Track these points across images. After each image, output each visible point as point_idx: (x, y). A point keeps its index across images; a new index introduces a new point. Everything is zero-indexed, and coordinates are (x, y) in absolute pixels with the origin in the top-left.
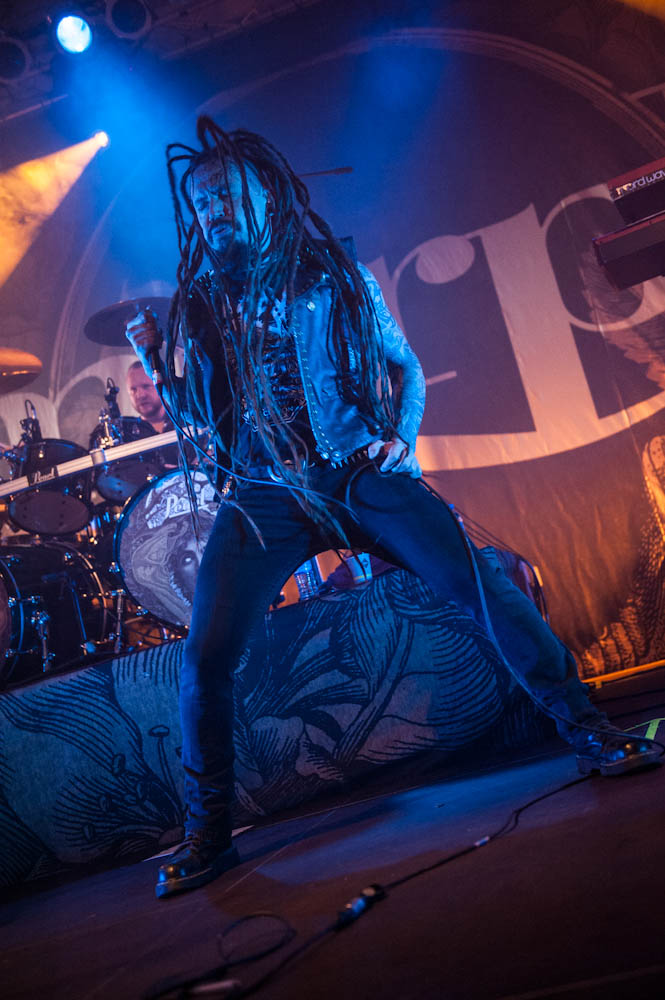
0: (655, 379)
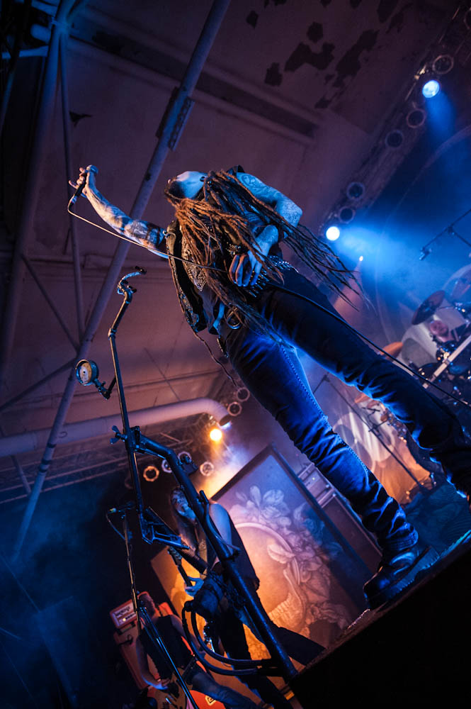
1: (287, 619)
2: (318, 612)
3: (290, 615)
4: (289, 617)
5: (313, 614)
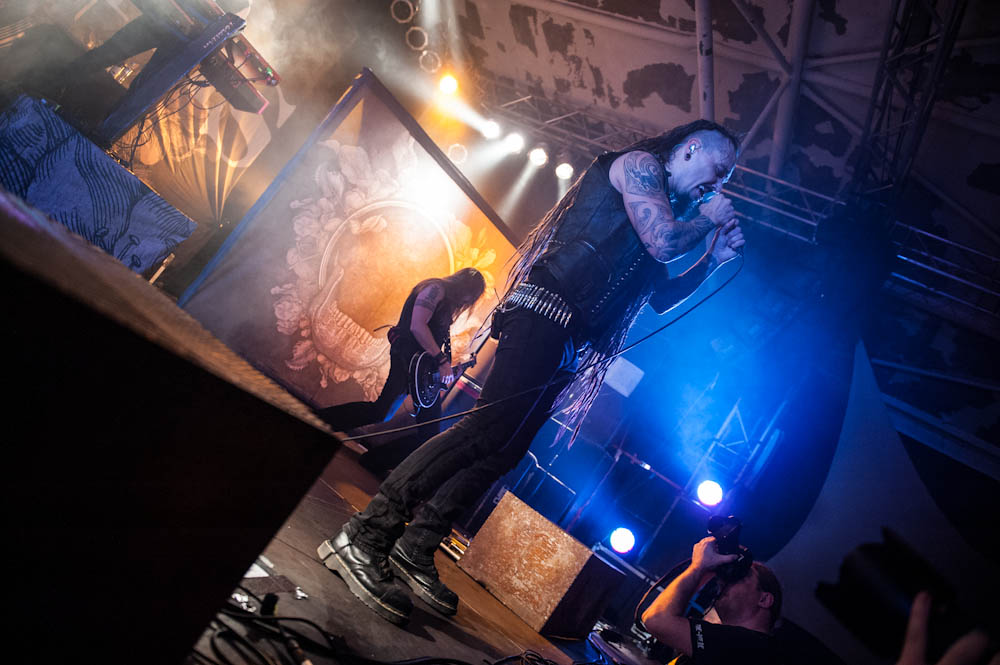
1: (351, 347)
2: (371, 383)
4: (354, 348)
5: (367, 377)
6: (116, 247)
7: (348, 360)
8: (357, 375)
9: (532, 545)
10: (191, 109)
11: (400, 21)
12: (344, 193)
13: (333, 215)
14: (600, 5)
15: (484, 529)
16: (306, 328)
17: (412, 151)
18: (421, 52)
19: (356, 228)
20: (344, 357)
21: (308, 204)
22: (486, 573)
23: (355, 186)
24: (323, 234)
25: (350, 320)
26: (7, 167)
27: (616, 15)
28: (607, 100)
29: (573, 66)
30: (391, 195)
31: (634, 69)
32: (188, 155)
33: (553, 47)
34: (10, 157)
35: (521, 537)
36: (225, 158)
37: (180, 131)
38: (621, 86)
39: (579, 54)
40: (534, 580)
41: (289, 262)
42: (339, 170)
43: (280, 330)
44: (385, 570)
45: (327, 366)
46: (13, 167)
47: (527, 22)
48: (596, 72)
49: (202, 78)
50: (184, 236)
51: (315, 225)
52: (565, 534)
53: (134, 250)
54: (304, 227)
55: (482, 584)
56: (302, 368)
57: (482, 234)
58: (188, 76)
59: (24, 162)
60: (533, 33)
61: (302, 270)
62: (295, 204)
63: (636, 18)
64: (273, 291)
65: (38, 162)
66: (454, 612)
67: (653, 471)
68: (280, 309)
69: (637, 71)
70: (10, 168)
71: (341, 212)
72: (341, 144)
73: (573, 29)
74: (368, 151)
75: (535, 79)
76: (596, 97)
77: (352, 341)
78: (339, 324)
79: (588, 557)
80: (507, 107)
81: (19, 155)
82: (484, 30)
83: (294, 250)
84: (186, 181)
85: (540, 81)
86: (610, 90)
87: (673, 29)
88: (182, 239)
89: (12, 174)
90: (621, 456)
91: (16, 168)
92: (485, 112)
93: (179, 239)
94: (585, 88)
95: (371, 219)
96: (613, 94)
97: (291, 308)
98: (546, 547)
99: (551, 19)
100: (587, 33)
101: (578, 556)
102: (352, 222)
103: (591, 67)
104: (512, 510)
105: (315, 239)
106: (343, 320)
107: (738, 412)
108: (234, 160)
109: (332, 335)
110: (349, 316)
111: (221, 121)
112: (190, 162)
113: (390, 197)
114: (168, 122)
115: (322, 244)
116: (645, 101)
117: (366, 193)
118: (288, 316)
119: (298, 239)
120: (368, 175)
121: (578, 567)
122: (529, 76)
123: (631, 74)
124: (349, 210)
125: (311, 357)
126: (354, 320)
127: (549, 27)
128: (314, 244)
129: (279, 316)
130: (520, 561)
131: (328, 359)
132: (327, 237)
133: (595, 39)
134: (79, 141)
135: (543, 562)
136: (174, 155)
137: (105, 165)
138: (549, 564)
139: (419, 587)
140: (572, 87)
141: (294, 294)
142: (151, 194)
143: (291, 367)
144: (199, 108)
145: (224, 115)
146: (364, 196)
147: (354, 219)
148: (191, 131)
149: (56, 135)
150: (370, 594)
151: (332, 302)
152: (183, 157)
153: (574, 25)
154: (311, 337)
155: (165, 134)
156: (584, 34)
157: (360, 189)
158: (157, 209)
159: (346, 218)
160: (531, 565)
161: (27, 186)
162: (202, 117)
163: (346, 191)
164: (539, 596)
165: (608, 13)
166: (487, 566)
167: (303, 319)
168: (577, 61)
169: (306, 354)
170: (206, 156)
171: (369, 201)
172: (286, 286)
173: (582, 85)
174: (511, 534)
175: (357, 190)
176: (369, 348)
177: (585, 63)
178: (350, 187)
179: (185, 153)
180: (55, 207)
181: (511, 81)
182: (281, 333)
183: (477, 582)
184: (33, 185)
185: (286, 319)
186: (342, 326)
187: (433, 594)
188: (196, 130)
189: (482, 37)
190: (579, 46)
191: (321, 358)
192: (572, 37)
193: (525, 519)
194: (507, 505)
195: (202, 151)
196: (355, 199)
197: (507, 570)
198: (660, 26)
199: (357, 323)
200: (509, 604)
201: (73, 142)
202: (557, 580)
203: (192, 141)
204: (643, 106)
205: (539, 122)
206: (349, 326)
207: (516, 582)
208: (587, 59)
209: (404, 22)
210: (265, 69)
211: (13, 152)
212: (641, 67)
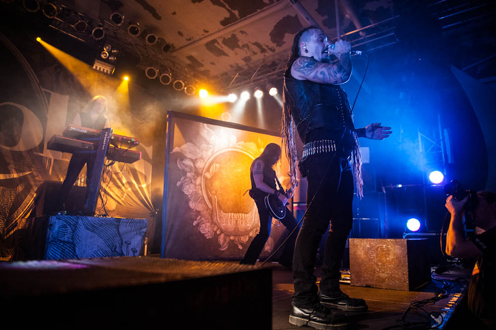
0: (10, 169)
1: (240, 224)
3: (243, 224)
6: (123, 251)
7: (243, 230)
8: (251, 234)
9: (377, 254)
10: (114, 176)
11: (168, 84)
12: (194, 165)
13: (196, 177)
14: (239, 18)
15: (351, 262)
16: (217, 230)
17: (208, 129)
18: (184, 89)
19: (208, 176)
20: (240, 230)
21: (183, 180)
22: (366, 280)
23: (196, 159)
24: (197, 187)
25: (232, 214)
26: (62, 249)
27: (248, 16)
28: (269, 51)
29: (246, 49)
30: (212, 152)
31: (271, 31)
32: (125, 195)
33: (232, 48)
34: (61, 244)
35: (370, 254)
36: (140, 185)
37: (116, 188)
38: (271, 42)
39: (245, 43)
40: (389, 269)
41: (192, 208)
42: (186, 158)
43: (208, 238)
44: (324, 309)
45: (237, 239)
46: (65, 247)
47: (216, 46)
48: (257, 44)
49: (110, 161)
50: (145, 228)
51: (192, 186)
52: (389, 240)
53: (131, 247)
54: (189, 190)
55: (368, 286)
56: (227, 247)
57: (259, 141)
58: (105, 165)
59: (68, 242)
60: (221, 48)
61: (200, 207)
62: (178, 184)
63: (256, 11)
64: (194, 224)
65: (72, 238)
66: (367, 307)
67: (404, 186)
68: (202, 229)
69: (272, 31)
70: (64, 248)
71: (198, 174)
72: (180, 147)
73: (235, 35)
74: (192, 142)
75: (235, 65)
76: (264, 54)
77: (239, 222)
78: (229, 218)
79: (406, 243)
80: (232, 84)
81: (64, 241)
82: (202, 62)
83: (191, 202)
84: (131, 205)
85: (237, 64)
86: (267, 46)
87: (274, 4)
88: (146, 229)
89: (66, 250)
90: (386, 189)
91: (66, 247)
92: (225, 93)
93: (144, 230)
94: (256, 54)
95: (212, 167)
96: (270, 47)
97: (206, 226)
98: (384, 251)
99: (224, 38)
100: (242, 32)
101: (402, 246)
102: (205, 174)
103: (253, 44)
104: (357, 245)
105: (196, 192)
106: (229, 216)
107: (421, 134)
108: (144, 184)
109: (230, 225)
110: (231, 213)
111: (129, 173)
112: (127, 196)
113: (213, 153)
114: (109, 187)
115: (200, 192)
116: (284, 40)
117: (203, 159)
118: (207, 230)
119: (189, 196)
120: (198, 151)
121: (405, 250)
122: (231, 66)
123: (270, 34)
124: (201, 170)
125: (228, 240)
126: (234, 213)
127: (225, 42)
128: (196, 193)
129: (203, 233)
130: (378, 265)
131: (235, 236)
132: (200, 188)
133: (247, 33)
134: (82, 219)
135: (388, 259)
136: (120, 199)
137: (98, 222)
138: (391, 257)
139: (343, 306)
140: (251, 57)
141: (203, 219)
142: (122, 220)
143: (223, 250)
144: (117, 174)
145: (128, 170)
146: (202, 160)
147: (205, 173)
148: (120, 184)
149: (72, 223)
150: (325, 325)
151: (220, 212)
152: (124, 197)
153: (235, 33)
154: (222, 232)
155: (111, 193)
156: (240, 33)
157: (199, 159)
158: (128, 224)
159: (202, 174)
160: (384, 263)
161: (75, 251)
162: (120, 176)
163: (194, 163)
164: (397, 274)
165: (244, 18)
166: (364, 277)
167: (214, 227)
168: (246, 46)
169: (225, 240)
170: (133, 190)
171: (206, 161)
172: (198, 219)
173: (255, 53)
174: (365, 256)
175: (198, 160)
176: (248, 220)
177: (249, 44)
178: (194, 161)
179: (123, 195)
180: (90, 251)
181: (226, 74)
182: (209, 239)
183: (365, 287)
184: (77, 249)
185: (207, 232)
186: (231, 218)
187: (351, 306)
188: (122, 183)
189: (202, 66)
190: (242, 39)
191: (232, 238)
192: (237, 38)
193: (366, 245)
194: (354, 245)
195: (129, 189)
196: (200, 165)
197: (375, 273)
198: (268, 7)
199: (236, 213)
200: (387, 287)
201: (80, 222)
202: (400, 262)
203: (123, 188)
204: (285, 43)
205: (249, 80)
206: (234, 216)
207: (382, 275)
208: (249, 42)
209: (169, 83)
210: (130, 140)
211: (61, 241)
212: (272, 28)
